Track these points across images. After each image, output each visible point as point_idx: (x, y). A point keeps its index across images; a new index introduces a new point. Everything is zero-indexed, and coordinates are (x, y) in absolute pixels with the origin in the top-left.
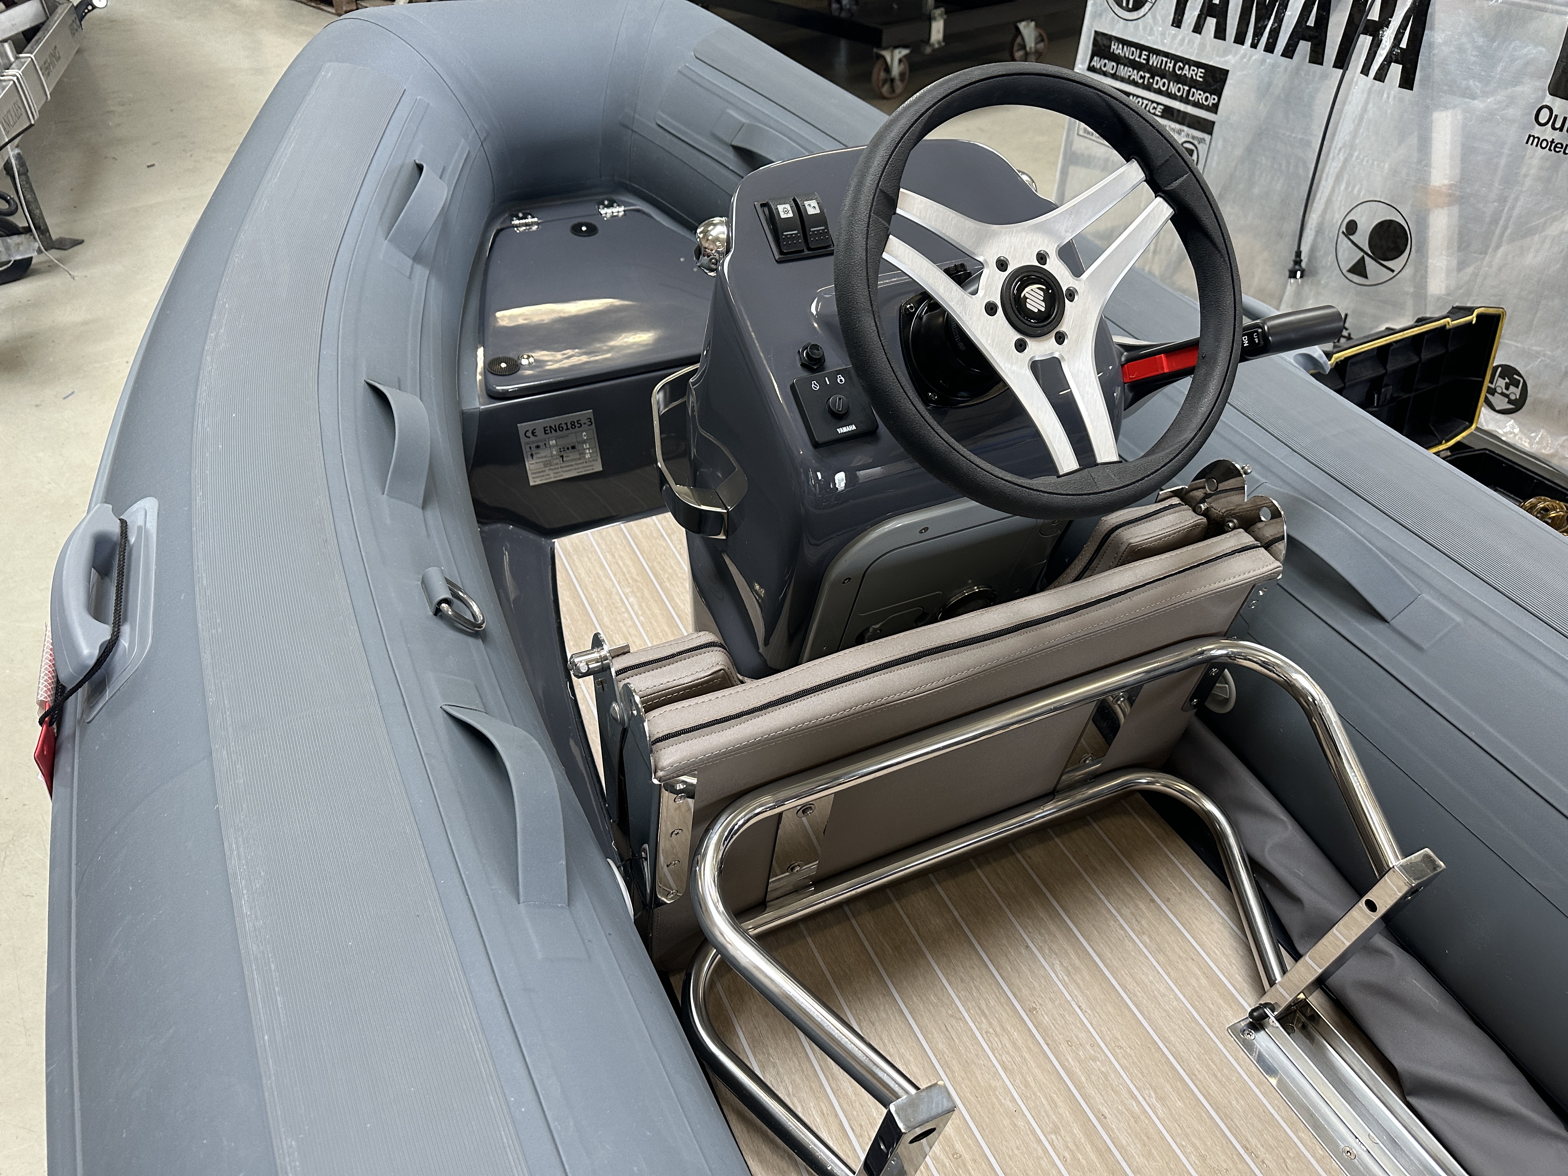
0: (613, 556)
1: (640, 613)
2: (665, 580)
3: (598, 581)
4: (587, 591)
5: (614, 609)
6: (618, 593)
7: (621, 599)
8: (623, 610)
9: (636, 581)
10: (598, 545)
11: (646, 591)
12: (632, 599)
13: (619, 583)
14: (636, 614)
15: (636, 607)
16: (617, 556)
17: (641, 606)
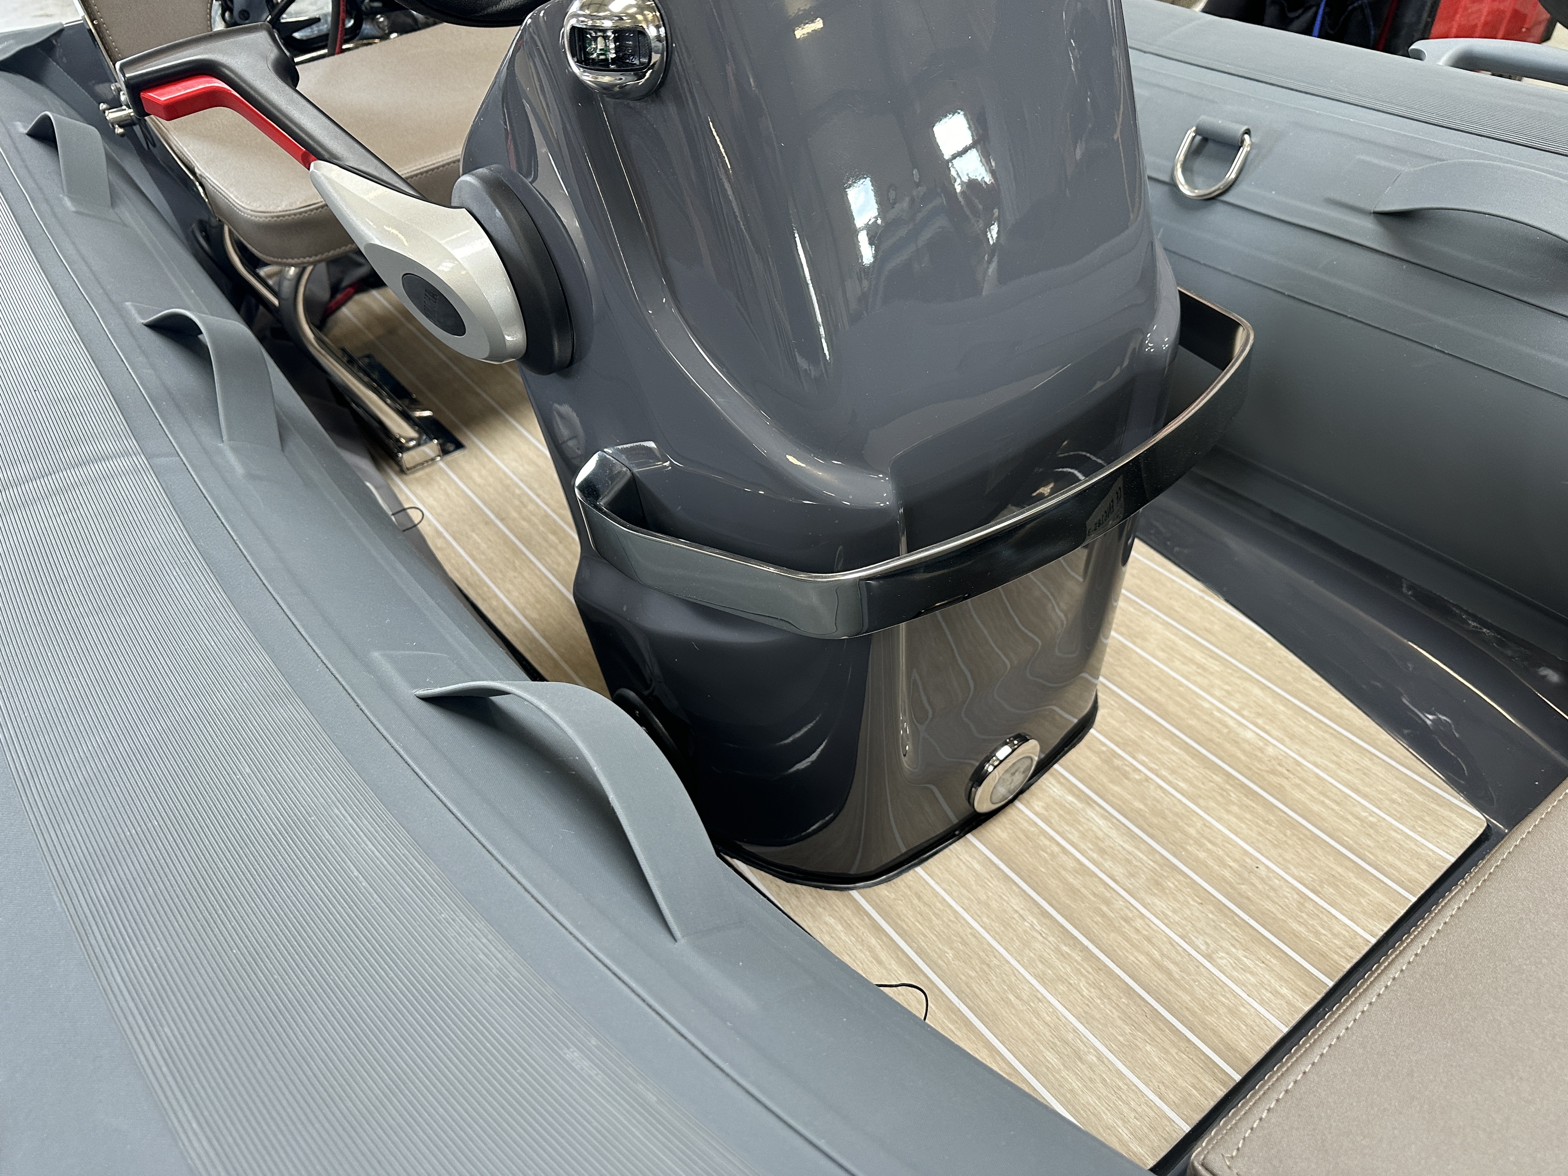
0: (1358, 818)
1: (1216, 713)
2: (1228, 787)
3: (1334, 758)
4: (1332, 734)
5: (1261, 711)
6: (1282, 742)
7: (1266, 732)
8: (1245, 713)
9: (1273, 772)
10: (1408, 837)
11: (1239, 754)
12: (1249, 735)
13: (1298, 764)
14: (1219, 710)
15: (1231, 723)
16: (1350, 817)
17: (1227, 726)
